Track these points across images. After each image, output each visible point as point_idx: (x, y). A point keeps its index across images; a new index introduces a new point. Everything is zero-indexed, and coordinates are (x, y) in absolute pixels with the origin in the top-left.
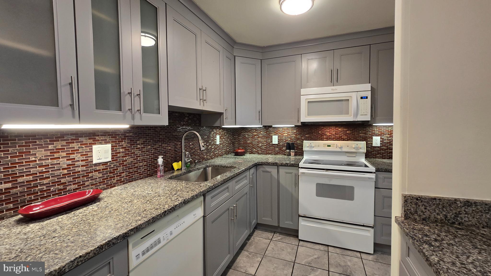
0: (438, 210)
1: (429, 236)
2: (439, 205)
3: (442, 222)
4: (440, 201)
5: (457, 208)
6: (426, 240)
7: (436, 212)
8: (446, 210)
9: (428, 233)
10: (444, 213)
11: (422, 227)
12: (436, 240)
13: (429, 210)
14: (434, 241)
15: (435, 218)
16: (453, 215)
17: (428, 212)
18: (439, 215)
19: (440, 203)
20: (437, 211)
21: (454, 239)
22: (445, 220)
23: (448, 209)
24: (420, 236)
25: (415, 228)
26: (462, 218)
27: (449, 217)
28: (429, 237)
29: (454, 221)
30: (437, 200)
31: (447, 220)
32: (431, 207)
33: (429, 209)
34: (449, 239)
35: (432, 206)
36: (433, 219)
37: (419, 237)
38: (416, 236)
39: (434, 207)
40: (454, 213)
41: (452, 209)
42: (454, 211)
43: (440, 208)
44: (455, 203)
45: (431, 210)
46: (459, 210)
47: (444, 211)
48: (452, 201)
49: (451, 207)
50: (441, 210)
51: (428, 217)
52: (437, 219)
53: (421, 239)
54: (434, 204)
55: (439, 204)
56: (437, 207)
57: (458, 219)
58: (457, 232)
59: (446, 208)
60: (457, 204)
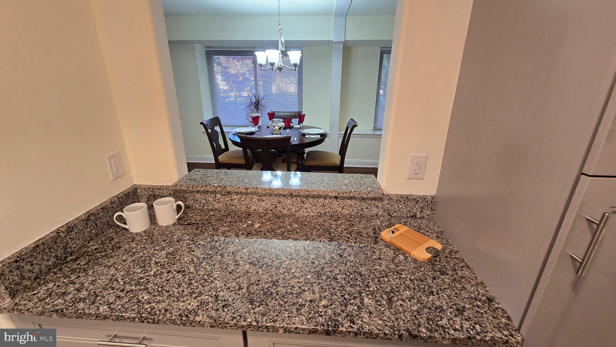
0: (46, 256)
1: (66, 292)
2: (45, 250)
3: (55, 266)
4: (44, 244)
5: (63, 240)
6: (71, 299)
7: (45, 260)
8: (53, 250)
9: (62, 290)
10: (53, 255)
11: (46, 288)
12: (78, 290)
13: (37, 264)
14: (78, 292)
15: (46, 267)
16: (62, 251)
17: (37, 266)
18: (49, 261)
19: (45, 246)
20: (46, 258)
21: (87, 274)
22: (58, 261)
23: (55, 247)
24: (60, 301)
25: (41, 297)
26: (70, 247)
27: (60, 255)
28: (69, 294)
29: (65, 255)
30: (40, 246)
31: (59, 259)
32: (37, 258)
33: (36, 262)
34: (84, 278)
35: (38, 256)
36: (45, 269)
37: (62, 304)
38: (57, 305)
39: (40, 256)
40: (62, 247)
41: (59, 244)
42: (62, 246)
43: (47, 253)
44: (58, 236)
45: (38, 262)
46: (65, 241)
47: (53, 252)
48: (55, 237)
49: (57, 243)
50: (48, 253)
51: (39, 273)
52: (50, 265)
53: (67, 303)
54: (39, 252)
55: (44, 248)
56: (44, 253)
57: (68, 250)
58: (79, 264)
59: (52, 248)
60: (61, 236)
